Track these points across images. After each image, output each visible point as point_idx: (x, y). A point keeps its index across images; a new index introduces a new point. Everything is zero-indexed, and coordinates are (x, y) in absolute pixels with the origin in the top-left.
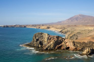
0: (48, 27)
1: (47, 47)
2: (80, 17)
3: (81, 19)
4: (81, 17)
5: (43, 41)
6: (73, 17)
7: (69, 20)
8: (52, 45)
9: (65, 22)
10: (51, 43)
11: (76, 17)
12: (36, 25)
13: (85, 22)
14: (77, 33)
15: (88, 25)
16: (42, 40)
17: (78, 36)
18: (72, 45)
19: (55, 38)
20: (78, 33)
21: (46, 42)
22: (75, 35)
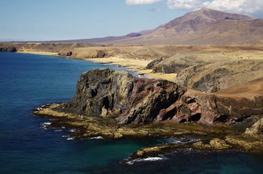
0: (100, 51)
1: (131, 113)
2: (204, 17)
3: (207, 24)
4: (209, 19)
5: (113, 95)
6: (180, 18)
7: (167, 28)
8: (146, 110)
9: (155, 36)
10: (145, 101)
11: (194, 18)
12: (54, 45)
13: (221, 35)
14: (215, 72)
15: (233, 45)
16: (110, 94)
17: (221, 80)
18: (210, 108)
19: (155, 85)
20: (219, 70)
21: (124, 101)
22: (208, 76)
